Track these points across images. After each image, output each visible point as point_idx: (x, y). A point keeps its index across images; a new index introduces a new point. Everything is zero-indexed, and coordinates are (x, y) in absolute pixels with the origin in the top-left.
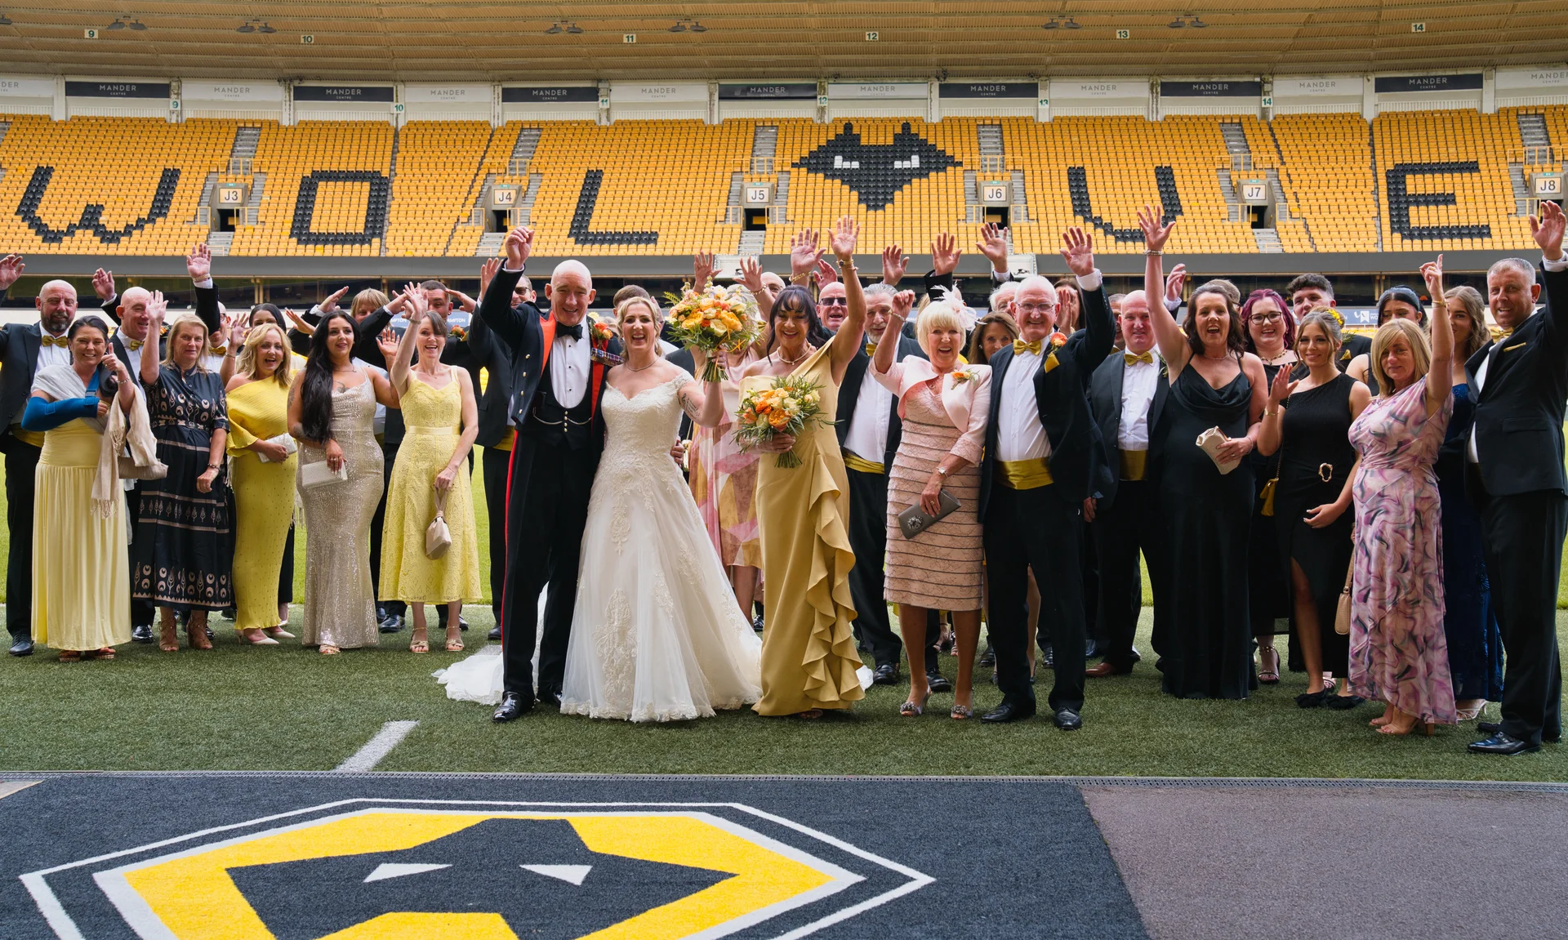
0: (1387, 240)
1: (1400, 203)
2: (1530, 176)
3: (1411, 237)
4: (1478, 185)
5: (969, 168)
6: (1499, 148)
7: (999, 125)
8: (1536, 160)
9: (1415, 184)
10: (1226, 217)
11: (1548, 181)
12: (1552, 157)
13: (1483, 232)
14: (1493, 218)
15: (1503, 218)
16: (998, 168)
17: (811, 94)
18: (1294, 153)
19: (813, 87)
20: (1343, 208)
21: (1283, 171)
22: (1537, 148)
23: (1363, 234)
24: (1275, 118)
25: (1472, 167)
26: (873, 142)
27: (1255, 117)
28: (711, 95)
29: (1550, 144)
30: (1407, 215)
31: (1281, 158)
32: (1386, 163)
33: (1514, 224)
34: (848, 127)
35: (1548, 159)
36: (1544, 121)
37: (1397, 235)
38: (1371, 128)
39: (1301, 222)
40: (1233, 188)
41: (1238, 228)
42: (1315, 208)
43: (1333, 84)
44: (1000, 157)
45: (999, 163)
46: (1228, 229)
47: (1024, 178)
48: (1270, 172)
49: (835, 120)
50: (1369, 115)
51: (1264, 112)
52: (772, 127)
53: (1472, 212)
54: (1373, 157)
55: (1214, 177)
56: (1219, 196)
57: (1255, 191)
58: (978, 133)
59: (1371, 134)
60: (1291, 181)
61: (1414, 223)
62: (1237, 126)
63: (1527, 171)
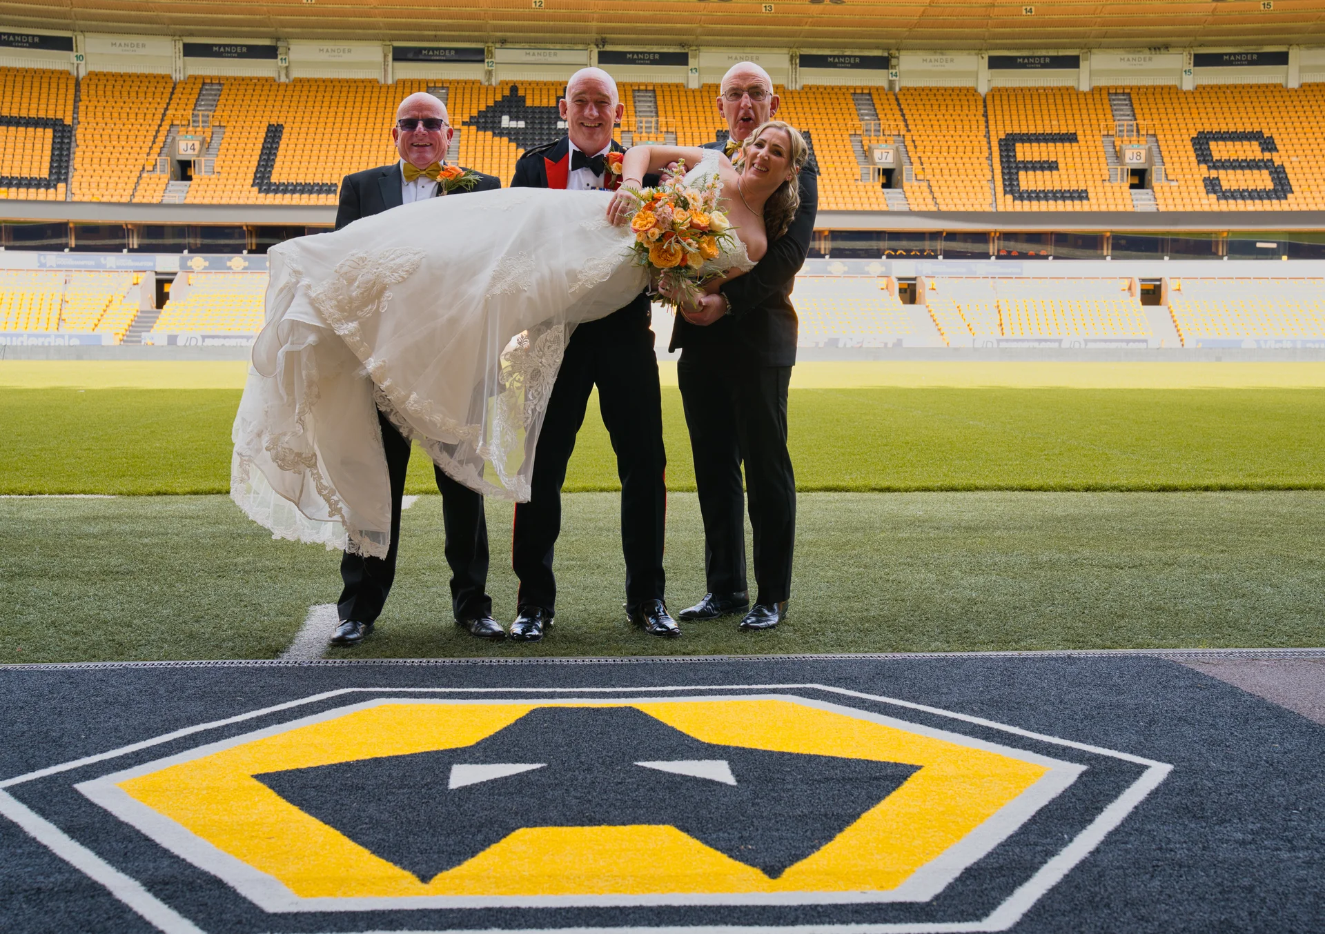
0: (1000, 202)
1: (1011, 169)
2: (1121, 147)
3: (1021, 198)
4: (1076, 154)
5: (626, 129)
6: (1094, 122)
7: (653, 91)
8: (1125, 133)
9: (1023, 152)
10: (859, 178)
11: (1135, 151)
12: (1138, 131)
13: (1082, 195)
14: (1090, 183)
15: (1099, 183)
16: (653, 130)
17: (479, 58)
18: (918, 122)
19: (481, 51)
20: (962, 171)
21: (908, 138)
22: (1126, 123)
23: (980, 196)
24: (900, 90)
25: (1071, 138)
26: (537, 104)
27: (883, 88)
28: (385, 56)
29: (1136, 120)
30: (1017, 179)
31: (907, 126)
32: (998, 133)
33: (1108, 189)
34: (514, 89)
35: (1135, 133)
36: (1130, 100)
37: (1009, 197)
38: (985, 101)
39: (925, 184)
40: (864, 152)
41: (869, 188)
42: (937, 171)
43: (952, 60)
44: (654, 119)
45: (653, 125)
46: (861, 188)
47: (676, 139)
48: (896, 138)
49: (502, 83)
50: (983, 89)
51: (891, 83)
52: (443, 88)
53: (1072, 177)
54: (987, 127)
55: (847, 142)
56: (852, 158)
57: (885, 155)
58: (634, 97)
59: (985, 106)
60: (916, 147)
61: (1023, 186)
62: (865, 97)
63: (1118, 143)
